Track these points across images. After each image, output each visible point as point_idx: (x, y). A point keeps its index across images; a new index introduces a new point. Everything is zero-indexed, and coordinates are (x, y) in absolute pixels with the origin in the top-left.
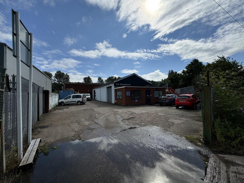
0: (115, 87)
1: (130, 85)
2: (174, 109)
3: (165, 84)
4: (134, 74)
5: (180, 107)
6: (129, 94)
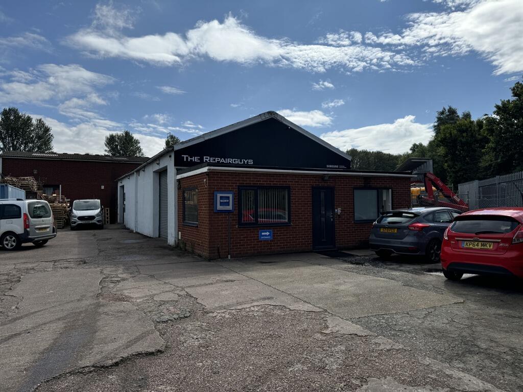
0: (179, 172)
1: (251, 162)
4: (268, 117)
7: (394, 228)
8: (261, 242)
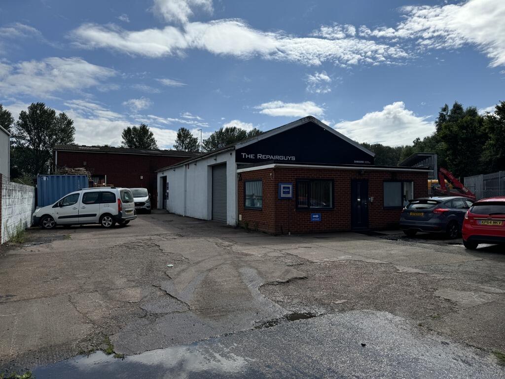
0: (239, 167)
1: (293, 158)
2: (459, 253)
3: (428, 157)
4: (307, 121)
5: (480, 246)
6: (288, 193)
7: (421, 212)
8: (312, 222)
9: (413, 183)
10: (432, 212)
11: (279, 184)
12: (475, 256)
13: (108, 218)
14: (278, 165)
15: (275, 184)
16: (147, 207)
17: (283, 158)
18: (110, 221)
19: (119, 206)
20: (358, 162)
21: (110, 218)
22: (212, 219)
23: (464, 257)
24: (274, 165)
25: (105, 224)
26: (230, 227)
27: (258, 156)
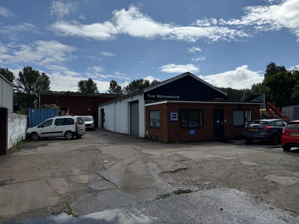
0: (146, 103)
1: (178, 97)
2: (280, 153)
3: (259, 95)
4: (186, 75)
5: (292, 149)
6: (176, 118)
7: (256, 129)
8: (190, 135)
9: (250, 111)
10: (262, 128)
11: (170, 113)
12: (289, 155)
13: (70, 134)
14: (169, 101)
15: (167, 113)
16: (93, 127)
17: (172, 97)
18: (71, 135)
19: (76, 126)
20: (217, 99)
21: (71, 134)
22: (131, 134)
23: (283, 156)
24: (167, 101)
25: (68, 137)
26: (141, 138)
27: (157, 96)
